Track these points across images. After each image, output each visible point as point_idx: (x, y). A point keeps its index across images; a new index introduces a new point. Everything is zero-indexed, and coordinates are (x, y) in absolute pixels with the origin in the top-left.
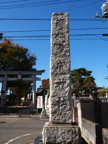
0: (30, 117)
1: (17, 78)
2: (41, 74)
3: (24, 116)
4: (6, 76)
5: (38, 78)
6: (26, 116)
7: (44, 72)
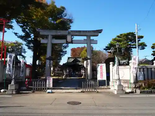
0: (98, 92)
1: (65, 40)
2: (97, 36)
3: (89, 90)
4: (50, 37)
5: (93, 40)
6: (91, 90)
7: (100, 33)
